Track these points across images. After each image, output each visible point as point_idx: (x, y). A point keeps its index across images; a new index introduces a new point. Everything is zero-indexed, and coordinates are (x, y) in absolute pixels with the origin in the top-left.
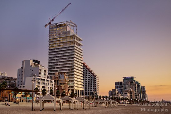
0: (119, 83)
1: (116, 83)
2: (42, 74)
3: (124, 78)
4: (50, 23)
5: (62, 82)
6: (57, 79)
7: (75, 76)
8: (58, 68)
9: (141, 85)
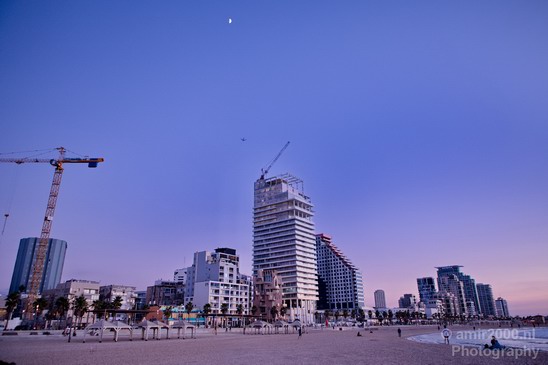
0: (425, 279)
1: (419, 281)
2: (226, 275)
3: (440, 269)
4: (262, 177)
5: (269, 288)
6: (260, 283)
7: (298, 274)
8: (269, 260)
9: (476, 283)
